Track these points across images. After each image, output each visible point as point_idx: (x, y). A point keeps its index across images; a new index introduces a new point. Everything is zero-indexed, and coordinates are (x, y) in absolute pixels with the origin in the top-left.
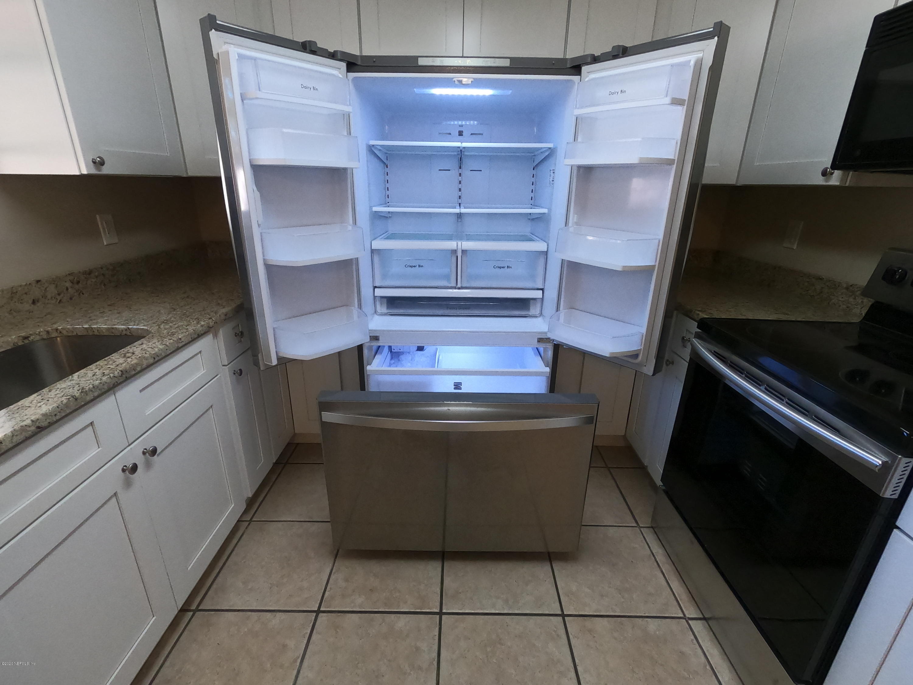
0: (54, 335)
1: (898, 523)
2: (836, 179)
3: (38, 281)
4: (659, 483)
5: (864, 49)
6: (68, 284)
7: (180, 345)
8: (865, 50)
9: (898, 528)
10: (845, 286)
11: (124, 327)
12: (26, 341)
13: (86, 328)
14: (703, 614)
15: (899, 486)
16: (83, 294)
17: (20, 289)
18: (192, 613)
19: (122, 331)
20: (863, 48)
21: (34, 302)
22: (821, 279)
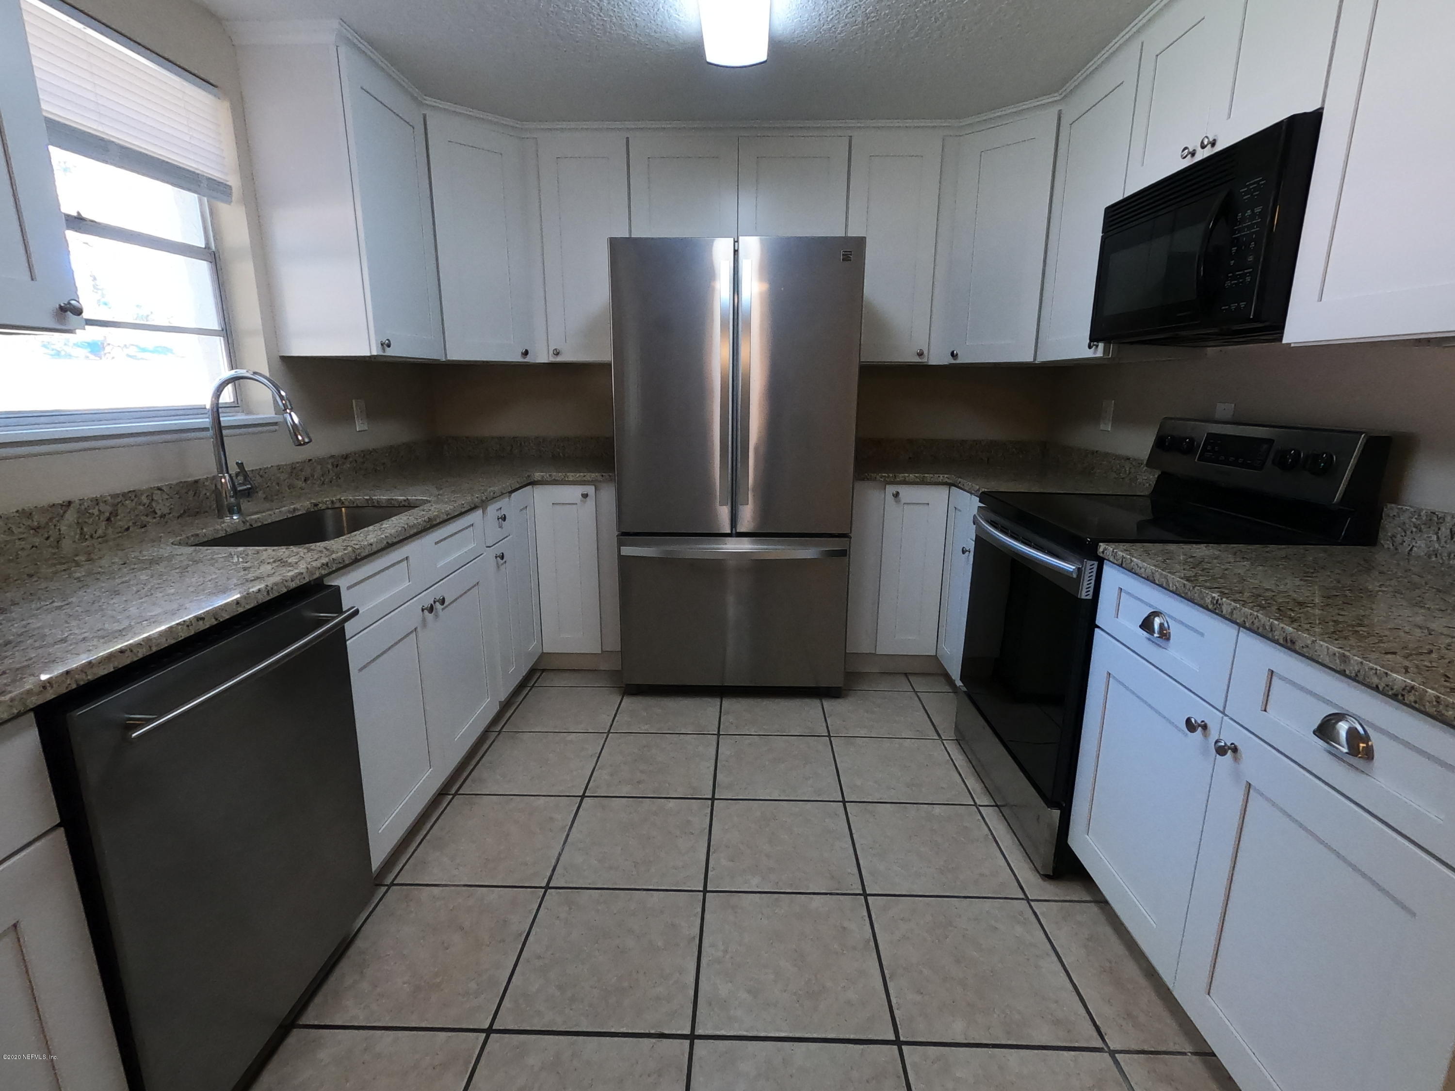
0: (337, 505)
1: (1098, 622)
2: (1099, 352)
3: (310, 460)
4: (959, 683)
5: (1101, 235)
6: (330, 467)
7: (463, 510)
8: (1102, 237)
9: (1098, 627)
11: (404, 498)
12: (316, 509)
13: (367, 499)
14: (995, 802)
15: (1090, 587)
16: (340, 478)
17: (298, 465)
18: (451, 796)
19: (401, 502)
20: (1099, 235)
21: (305, 480)
22: (1129, 459)
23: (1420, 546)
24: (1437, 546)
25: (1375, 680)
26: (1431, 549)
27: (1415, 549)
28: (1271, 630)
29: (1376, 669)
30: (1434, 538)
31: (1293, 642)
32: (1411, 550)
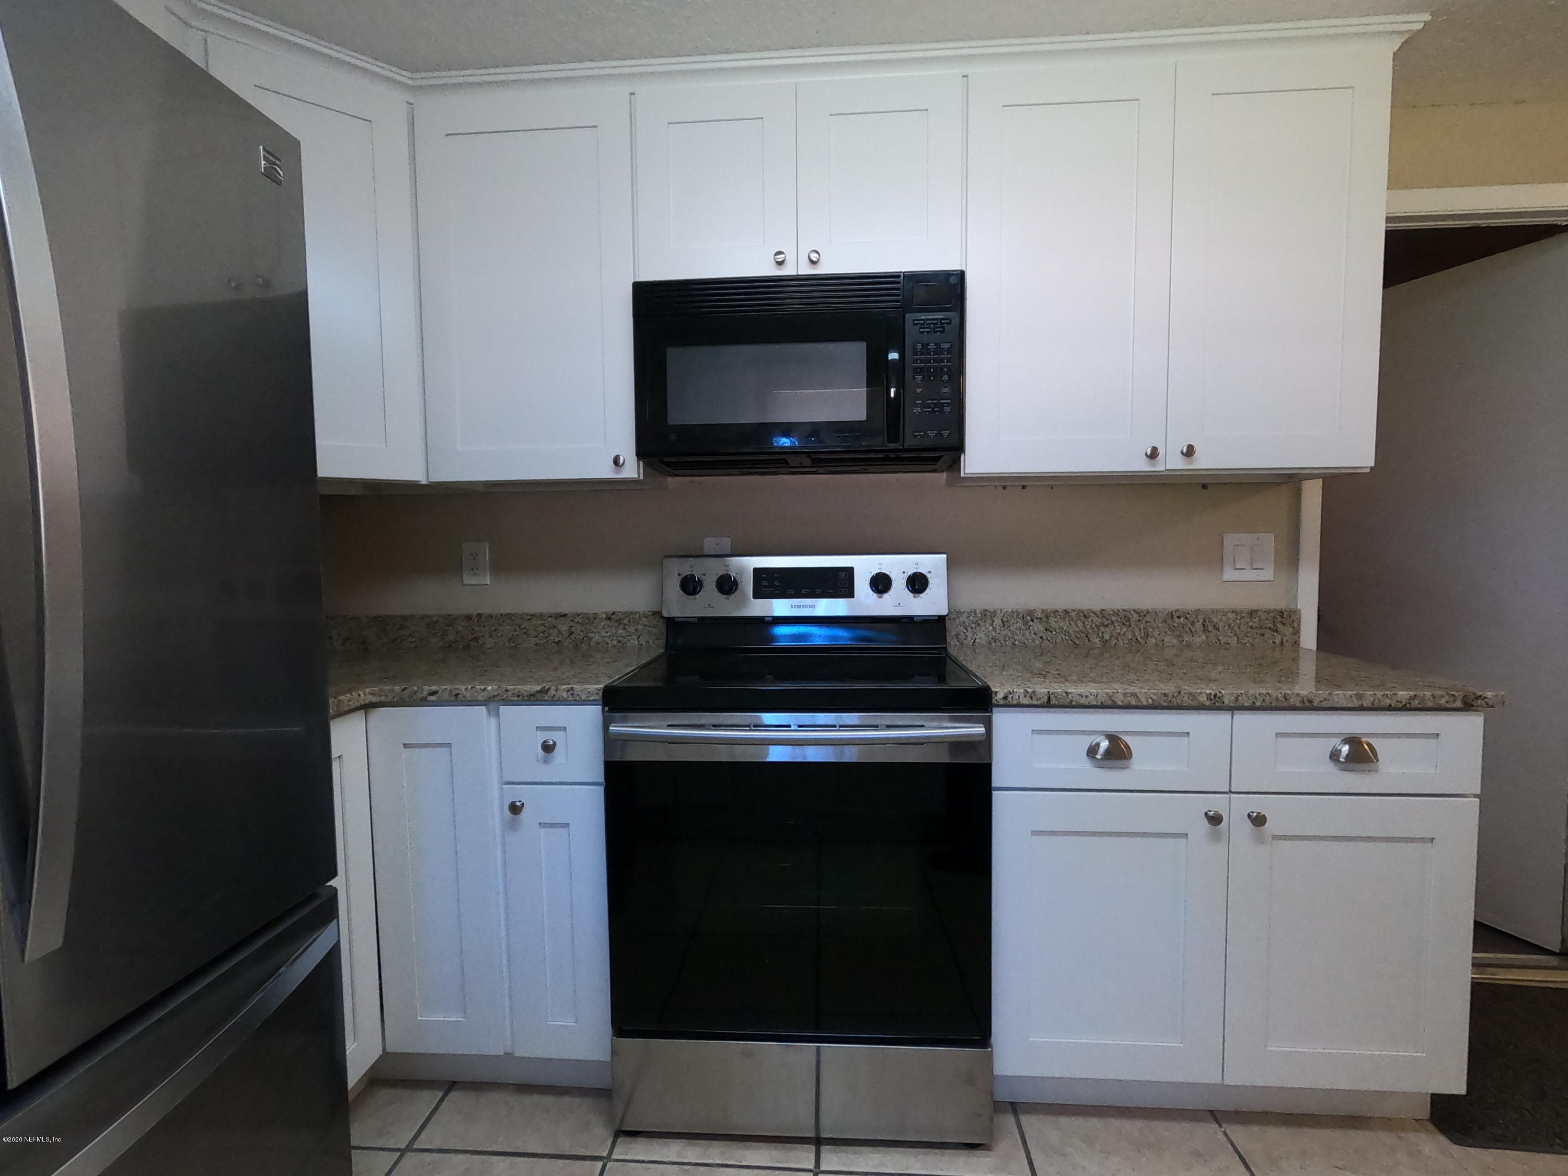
9: (998, 788)
10: (604, 616)
23: (981, 637)
24: (994, 634)
25: (1388, 701)
26: (991, 637)
27: (977, 640)
28: (1286, 700)
29: (1387, 694)
30: (991, 628)
31: (1311, 701)
32: (974, 642)
